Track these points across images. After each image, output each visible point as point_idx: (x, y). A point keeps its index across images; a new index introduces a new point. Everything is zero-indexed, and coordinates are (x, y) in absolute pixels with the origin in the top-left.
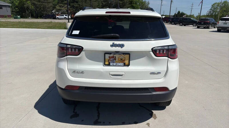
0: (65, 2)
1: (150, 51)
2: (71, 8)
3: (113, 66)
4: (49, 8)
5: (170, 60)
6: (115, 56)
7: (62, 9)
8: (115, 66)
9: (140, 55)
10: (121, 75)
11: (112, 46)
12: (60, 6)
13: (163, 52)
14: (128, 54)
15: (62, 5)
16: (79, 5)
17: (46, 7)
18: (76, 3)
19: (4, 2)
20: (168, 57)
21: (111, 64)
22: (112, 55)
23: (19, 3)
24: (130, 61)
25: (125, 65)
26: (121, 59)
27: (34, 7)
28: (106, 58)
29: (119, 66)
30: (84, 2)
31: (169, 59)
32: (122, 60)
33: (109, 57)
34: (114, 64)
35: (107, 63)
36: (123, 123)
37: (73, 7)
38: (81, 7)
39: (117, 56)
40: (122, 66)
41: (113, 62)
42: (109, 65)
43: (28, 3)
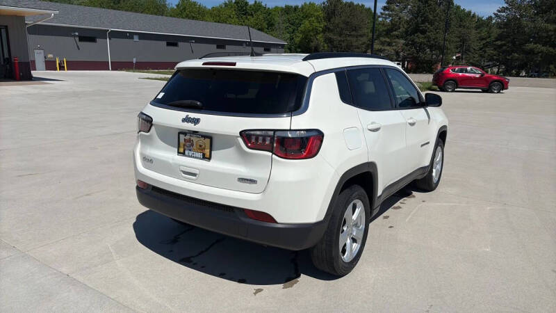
0: (394, 33)
1: (238, 137)
2: (406, 47)
3: (189, 156)
4: (359, 48)
5: (275, 159)
6: (192, 138)
7: (384, 50)
8: (191, 157)
9: (227, 141)
10: (194, 175)
11: (185, 120)
12: (383, 43)
13: (264, 140)
14: (209, 137)
15: (388, 40)
16: (429, 37)
17: (352, 46)
18: (421, 35)
19: (275, 38)
20: (273, 153)
21: (187, 152)
22: (188, 137)
23: (302, 39)
24: (213, 152)
25: (204, 157)
26: (200, 146)
27: (328, 46)
28: (181, 141)
29: (196, 158)
30: (441, 31)
31: (274, 156)
32: (201, 149)
33: (185, 139)
34: (191, 153)
35: (182, 150)
36: (222, 275)
37: (414, 43)
38: (432, 42)
39: (194, 139)
40: (200, 159)
41: (190, 150)
42: (183, 154)
43: (317, 39)
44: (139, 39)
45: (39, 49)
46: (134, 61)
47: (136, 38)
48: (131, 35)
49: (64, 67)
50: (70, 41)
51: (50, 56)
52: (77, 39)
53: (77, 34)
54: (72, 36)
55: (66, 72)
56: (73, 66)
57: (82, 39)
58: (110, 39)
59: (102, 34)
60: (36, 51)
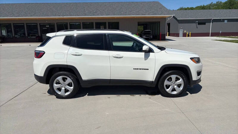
44: (228, 22)
45: (182, 29)
46: (221, 32)
47: (226, 21)
48: (224, 20)
49: (189, 36)
50: (194, 25)
51: (185, 31)
52: (197, 24)
53: (197, 22)
54: (195, 23)
55: (190, 37)
56: (194, 35)
57: (199, 24)
58: (212, 23)
59: (209, 21)
60: (180, 30)
